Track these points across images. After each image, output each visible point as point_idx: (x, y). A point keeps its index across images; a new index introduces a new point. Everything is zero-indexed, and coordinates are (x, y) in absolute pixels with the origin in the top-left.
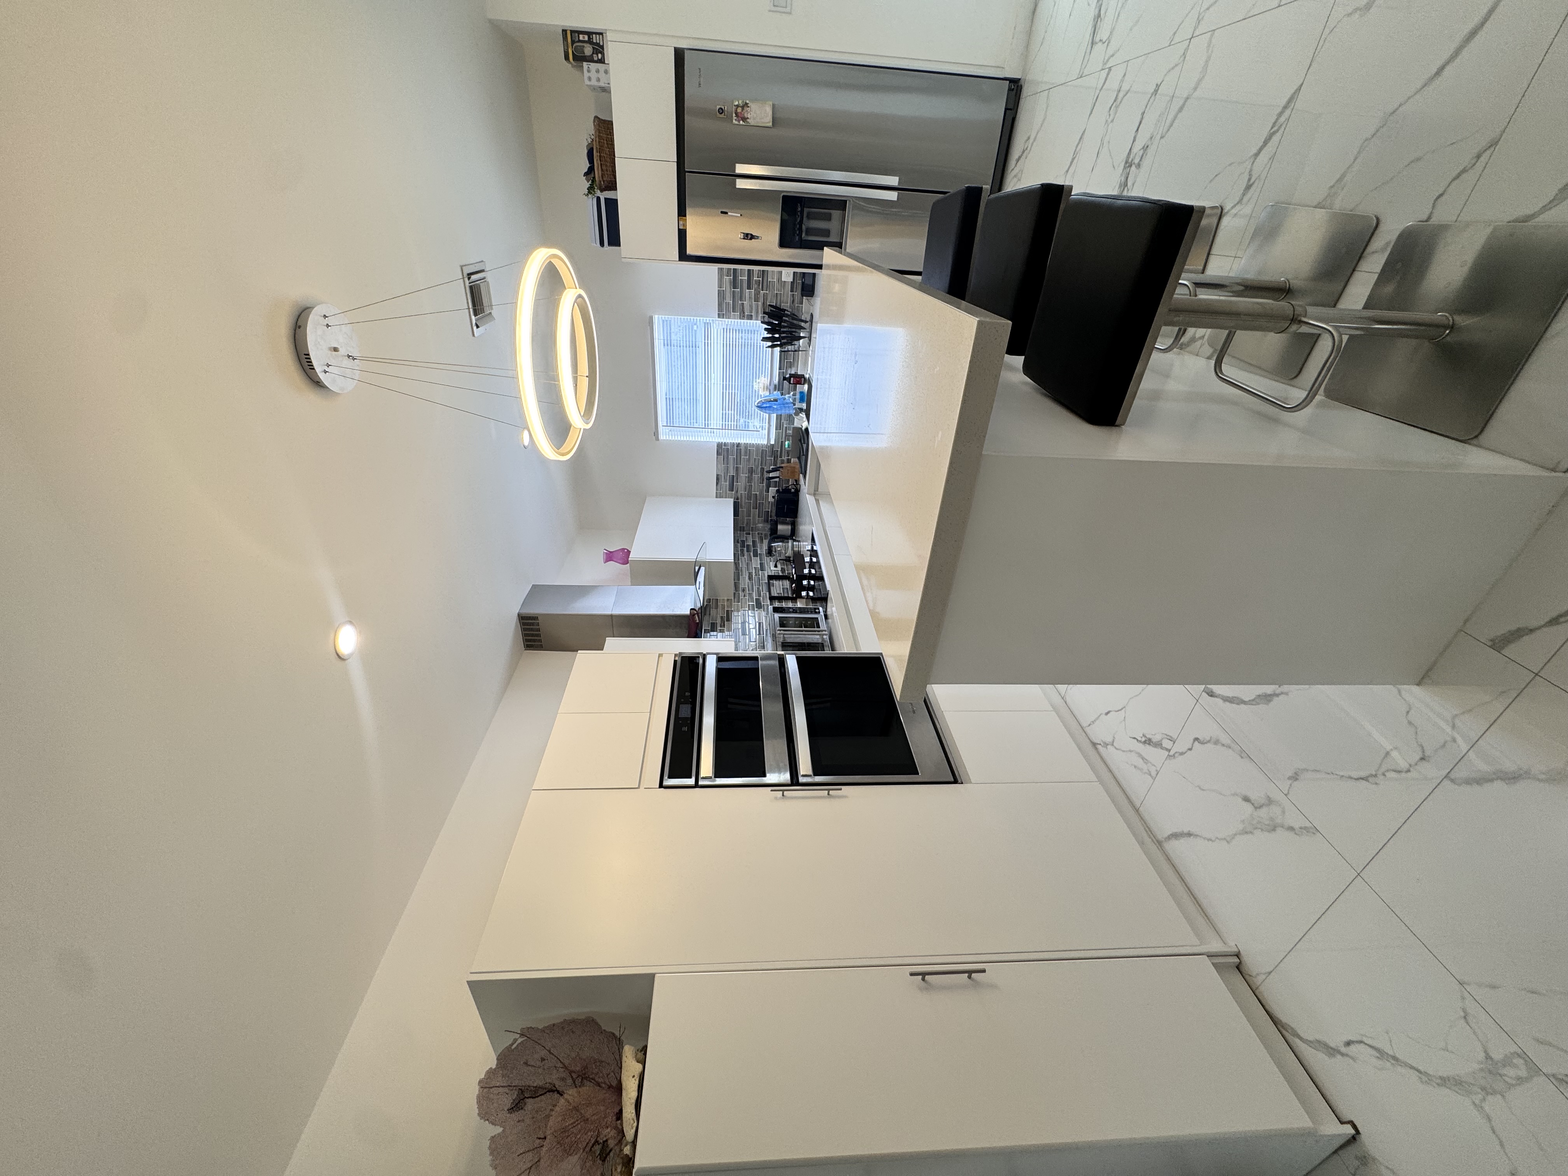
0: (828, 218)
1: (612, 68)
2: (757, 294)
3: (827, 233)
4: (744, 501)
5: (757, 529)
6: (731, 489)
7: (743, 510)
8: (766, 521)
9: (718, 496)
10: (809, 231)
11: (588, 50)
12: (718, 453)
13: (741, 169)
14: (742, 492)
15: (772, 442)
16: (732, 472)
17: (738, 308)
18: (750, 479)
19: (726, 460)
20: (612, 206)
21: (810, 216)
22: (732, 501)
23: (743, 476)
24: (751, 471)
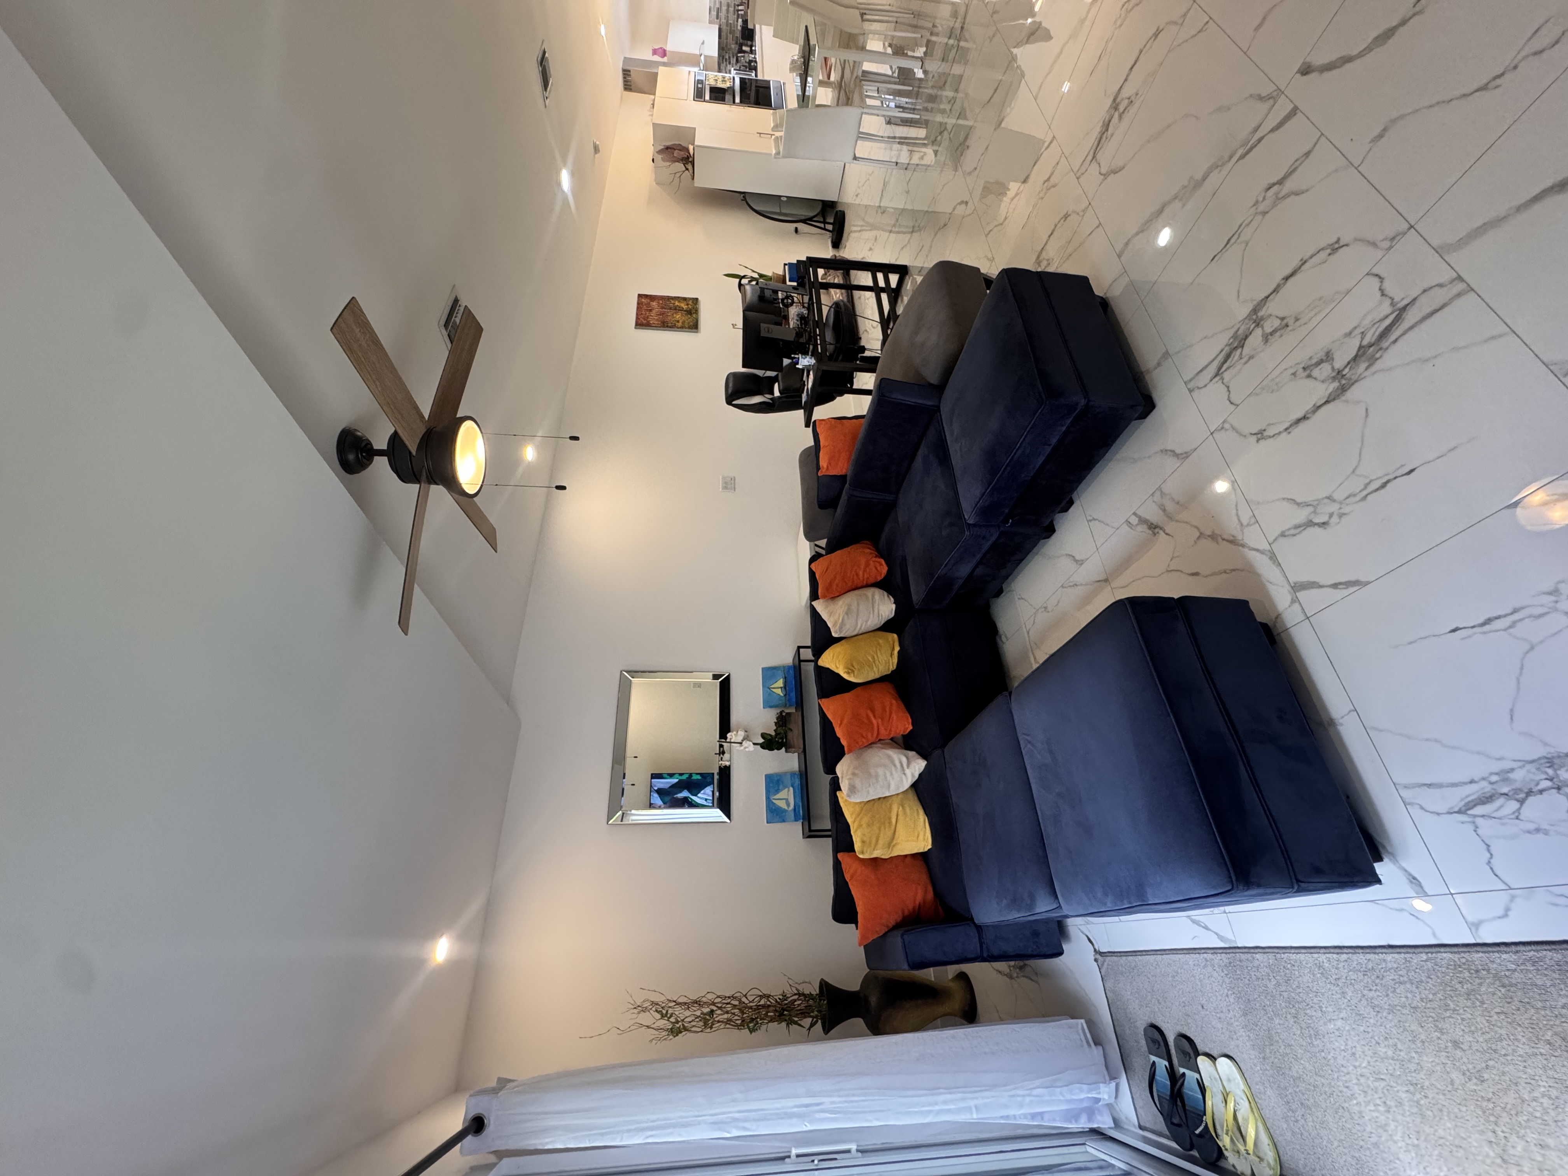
4: (724, 27)
5: (731, 48)
6: (717, 18)
7: (723, 34)
8: (736, 43)
9: (710, 22)
14: (723, 20)
18: (728, 11)
22: (717, 27)
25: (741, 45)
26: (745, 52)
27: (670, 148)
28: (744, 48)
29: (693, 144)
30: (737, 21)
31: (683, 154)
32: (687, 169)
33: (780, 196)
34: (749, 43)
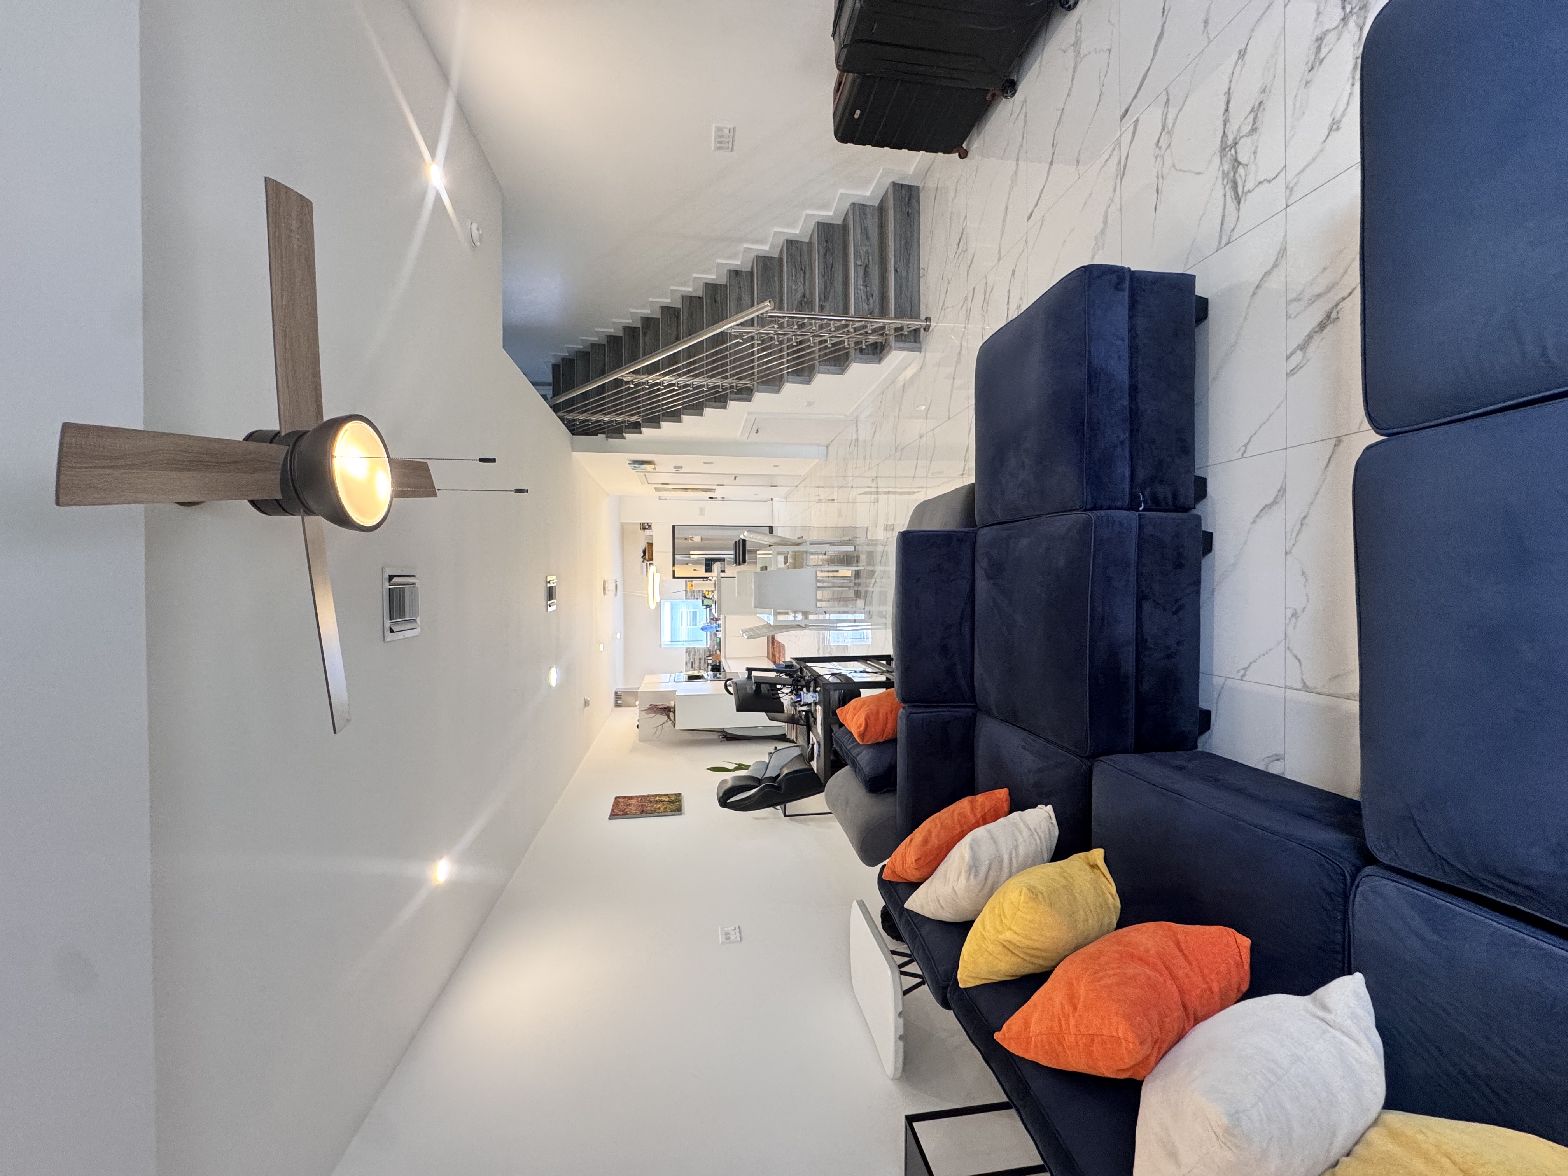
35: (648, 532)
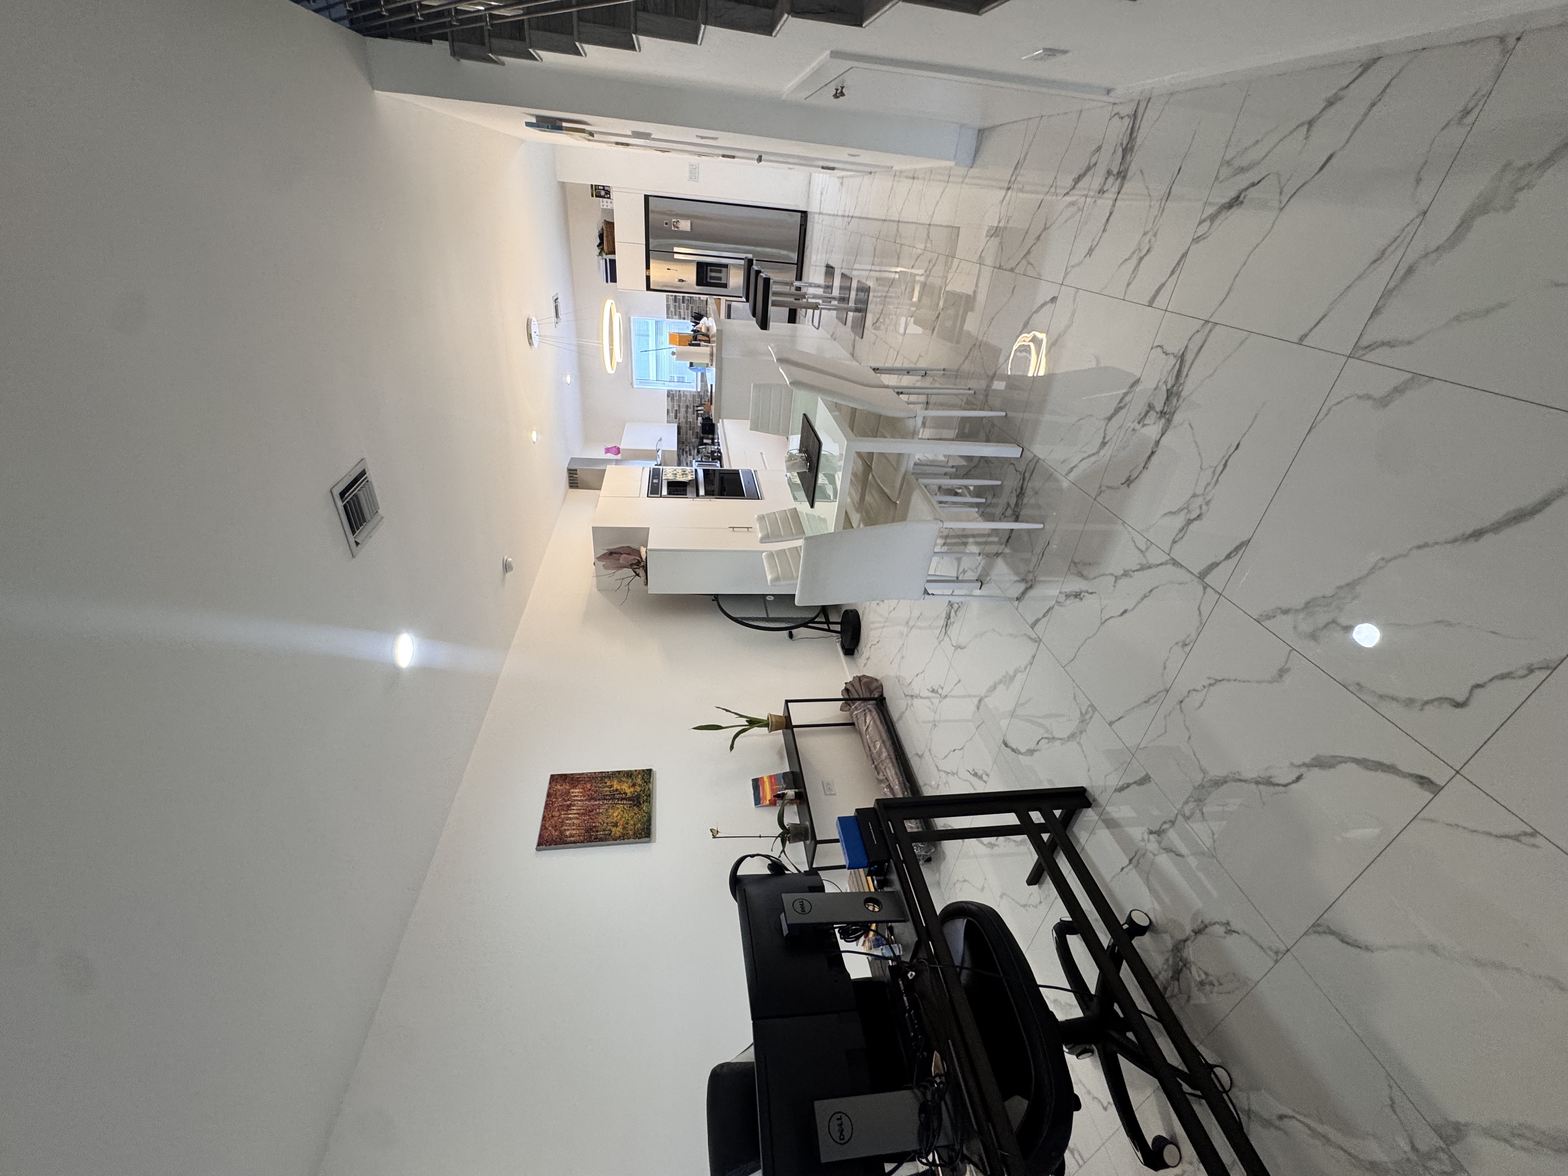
0: (720, 272)
1: (614, 201)
2: (688, 306)
3: (720, 279)
6: (676, 418)
9: (668, 422)
10: (711, 278)
11: (603, 193)
12: (668, 396)
13: (676, 249)
15: (699, 390)
16: (676, 408)
17: (678, 313)
19: (673, 399)
20: (613, 263)
21: (711, 271)
23: (683, 410)
24: (687, 407)
25: (702, 438)
26: (706, 444)
27: (615, 553)
28: (705, 441)
29: (646, 546)
30: (697, 419)
31: (632, 558)
32: (638, 575)
33: (764, 596)
34: (710, 436)
35: (604, 203)
